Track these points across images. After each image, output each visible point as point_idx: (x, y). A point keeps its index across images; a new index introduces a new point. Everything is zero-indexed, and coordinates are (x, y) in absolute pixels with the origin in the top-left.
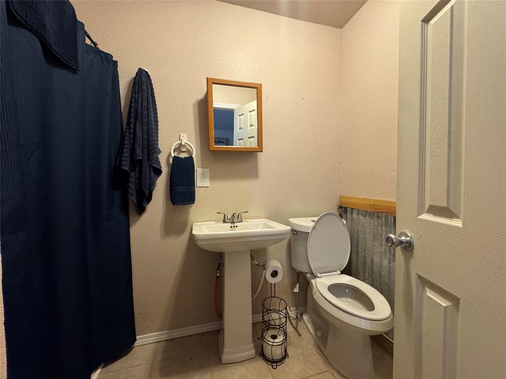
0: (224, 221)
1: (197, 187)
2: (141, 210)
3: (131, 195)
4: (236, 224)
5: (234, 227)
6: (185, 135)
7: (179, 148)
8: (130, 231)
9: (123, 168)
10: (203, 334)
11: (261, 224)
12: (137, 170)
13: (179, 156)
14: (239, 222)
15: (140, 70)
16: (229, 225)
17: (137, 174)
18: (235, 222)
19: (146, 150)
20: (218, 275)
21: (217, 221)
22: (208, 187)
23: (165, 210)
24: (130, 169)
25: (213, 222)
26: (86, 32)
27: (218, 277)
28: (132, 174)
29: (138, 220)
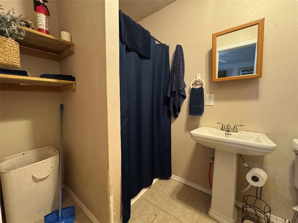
0: (222, 129)
1: (205, 105)
2: (176, 116)
3: (171, 108)
4: (230, 133)
5: (228, 134)
6: (199, 75)
7: (195, 84)
8: (171, 126)
9: (168, 96)
10: (204, 193)
11: (255, 137)
12: (174, 96)
13: (195, 88)
14: (233, 132)
15: (177, 46)
16: (225, 132)
17: (174, 99)
18: (230, 131)
19: (177, 87)
20: (212, 162)
21: (217, 128)
22: (213, 106)
23: (187, 117)
24: (170, 97)
25: (215, 129)
26: (155, 39)
27: (211, 163)
28: (171, 99)
29: (174, 121)
